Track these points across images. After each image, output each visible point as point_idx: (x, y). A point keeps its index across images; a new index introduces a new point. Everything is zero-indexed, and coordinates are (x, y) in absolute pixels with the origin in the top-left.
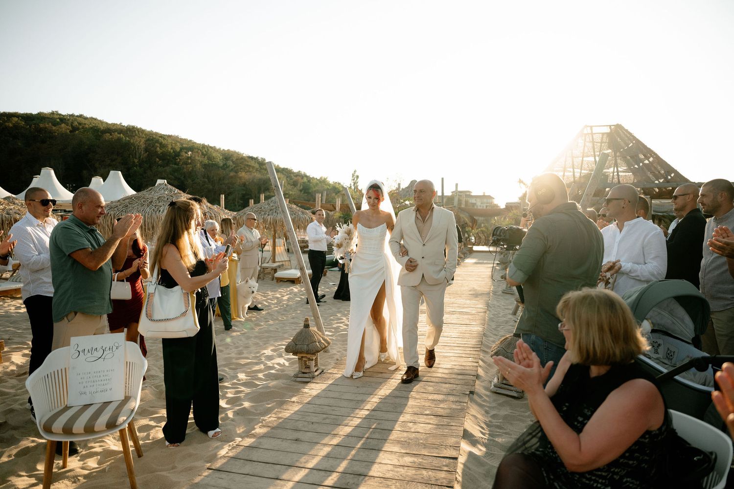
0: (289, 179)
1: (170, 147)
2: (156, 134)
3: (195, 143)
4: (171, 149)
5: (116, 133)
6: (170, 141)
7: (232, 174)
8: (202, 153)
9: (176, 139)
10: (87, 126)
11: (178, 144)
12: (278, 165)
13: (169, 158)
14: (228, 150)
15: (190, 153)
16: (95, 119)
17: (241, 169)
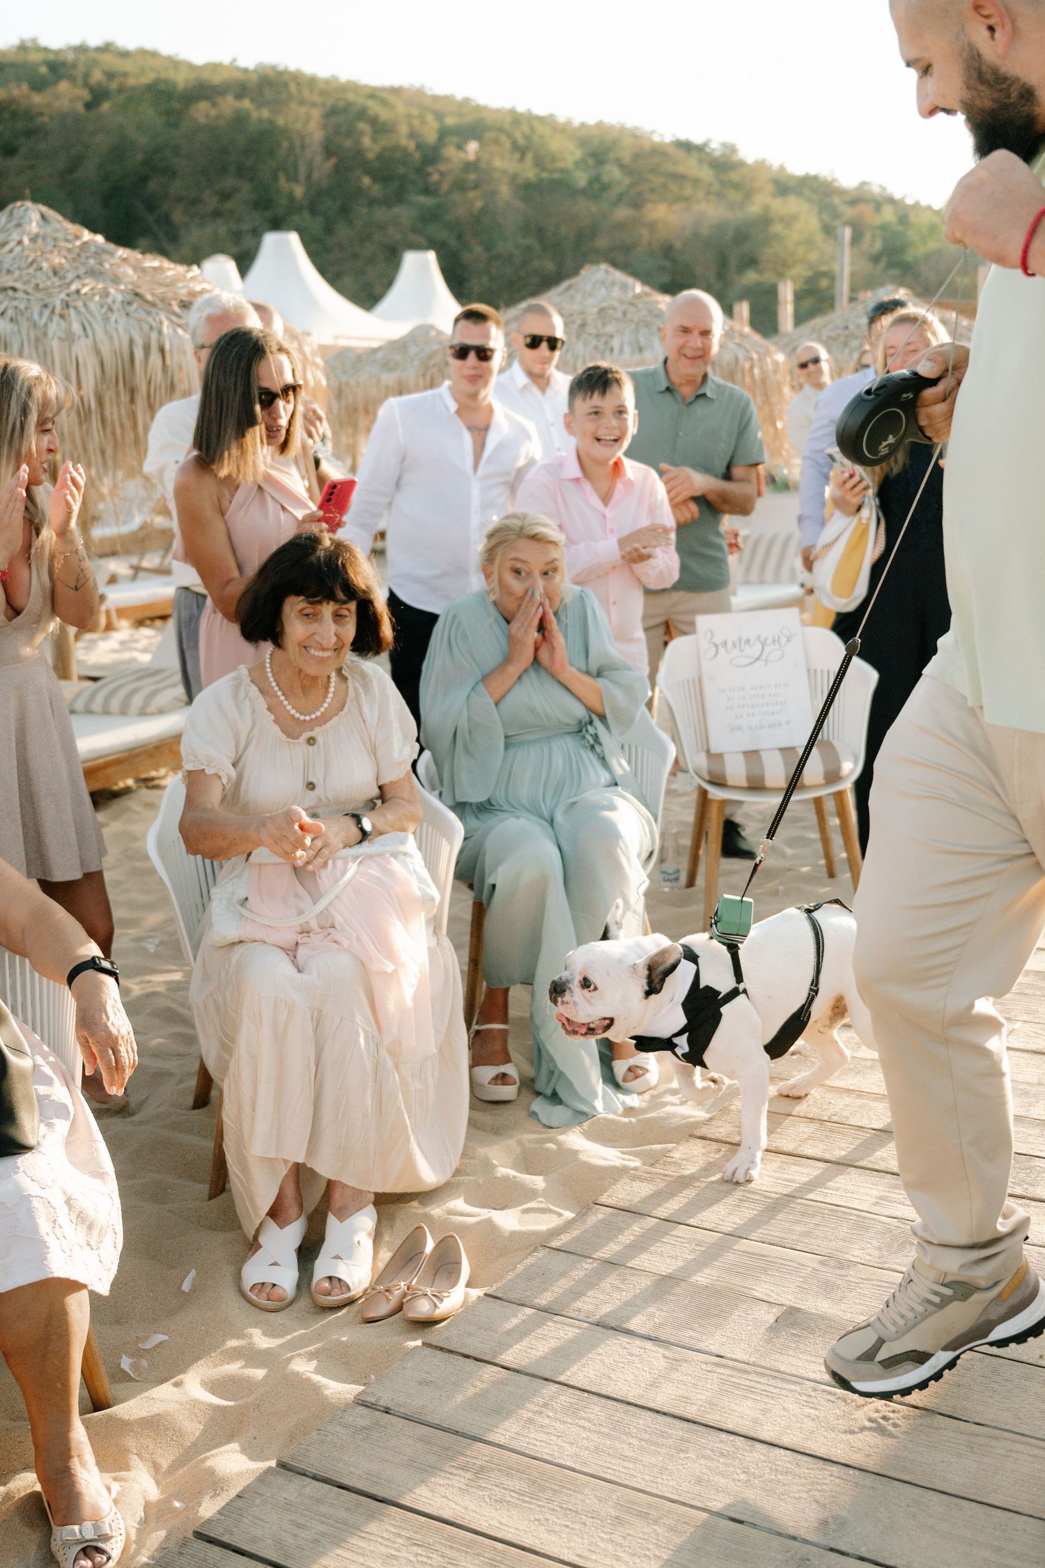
0: (826, 217)
1: (403, 129)
2: (353, 87)
3: (485, 108)
4: (412, 135)
5: (230, 99)
6: (401, 108)
7: (622, 213)
8: (515, 146)
9: (416, 98)
10: (132, 82)
11: (430, 118)
12: (782, 168)
13: (402, 170)
14: (600, 124)
15: (473, 147)
16: (154, 55)
17: (653, 190)
